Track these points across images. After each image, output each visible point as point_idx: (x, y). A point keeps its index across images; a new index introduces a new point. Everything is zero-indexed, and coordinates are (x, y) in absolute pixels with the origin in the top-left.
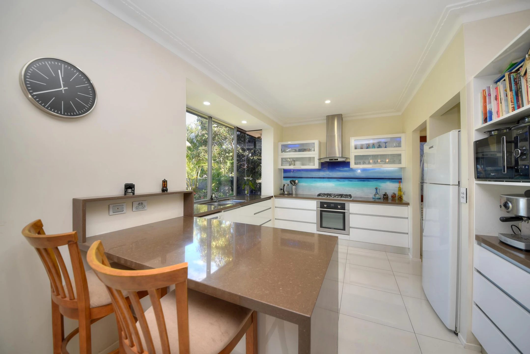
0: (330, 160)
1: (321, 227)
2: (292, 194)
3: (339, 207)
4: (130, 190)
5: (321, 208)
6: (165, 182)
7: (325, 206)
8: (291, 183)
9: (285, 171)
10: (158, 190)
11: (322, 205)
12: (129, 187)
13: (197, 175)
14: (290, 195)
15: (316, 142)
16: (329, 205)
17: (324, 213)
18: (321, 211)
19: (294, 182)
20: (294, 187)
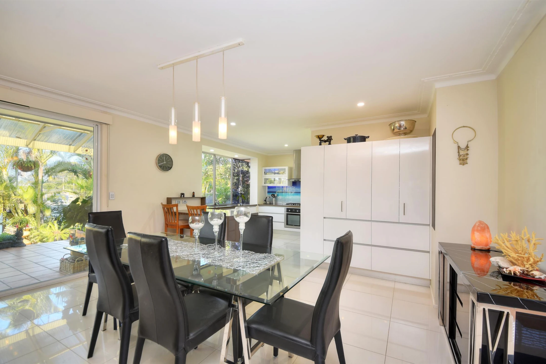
0: (294, 180)
1: (287, 224)
2: (273, 204)
3: (297, 211)
4: (182, 196)
5: (287, 212)
6: (194, 193)
7: (289, 211)
8: (272, 196)
9: (269, 187)
10: (191, 196)
11: (288, 210)
12: (183, 194)
13: (205, 189)
14: (271, 204)
15: (287, 168)
16: (292, 210)
17: (289, 216)
18: (287, 214)
19: (274, 195)
20: (274, 199)
